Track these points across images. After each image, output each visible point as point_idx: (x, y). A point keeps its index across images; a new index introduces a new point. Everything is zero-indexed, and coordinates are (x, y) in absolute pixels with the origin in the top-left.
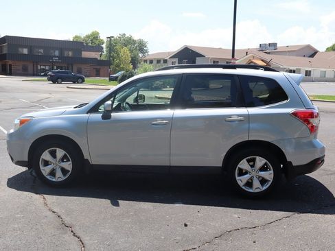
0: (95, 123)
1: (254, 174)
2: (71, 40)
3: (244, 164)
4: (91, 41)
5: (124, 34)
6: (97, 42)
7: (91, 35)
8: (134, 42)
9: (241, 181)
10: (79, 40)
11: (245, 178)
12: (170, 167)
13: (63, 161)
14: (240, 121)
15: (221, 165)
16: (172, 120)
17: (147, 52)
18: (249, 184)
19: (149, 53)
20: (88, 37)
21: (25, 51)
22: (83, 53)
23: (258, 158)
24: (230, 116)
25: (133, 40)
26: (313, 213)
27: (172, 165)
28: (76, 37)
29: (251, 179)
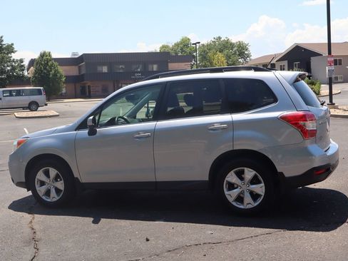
0: (83, 140)
1: (244, 187)
2: (158, 51)
3: (232, 177)
4: (182, 49)
5: (220, 38)
6: (188, 50)
7: (181, 43)
8: (232, 45)
9: (231, 195)
10: (166, 50)
11: (235, 192)
12: (156, 183)
13: (57, 181)
14: (224, 128)
15: (207, 179)
16: (154, 132)
17: (248, 56)
18: (240, 199)
19: (252, 58)
20: (177, 45)
21: (105, 69)
22: (170, 64)
23: (246, 170)
24: (212, 124)
25: (231, 44)
26: (302, 230)
27: (157, 180)
28: (163, 47)
29: (242, 193)
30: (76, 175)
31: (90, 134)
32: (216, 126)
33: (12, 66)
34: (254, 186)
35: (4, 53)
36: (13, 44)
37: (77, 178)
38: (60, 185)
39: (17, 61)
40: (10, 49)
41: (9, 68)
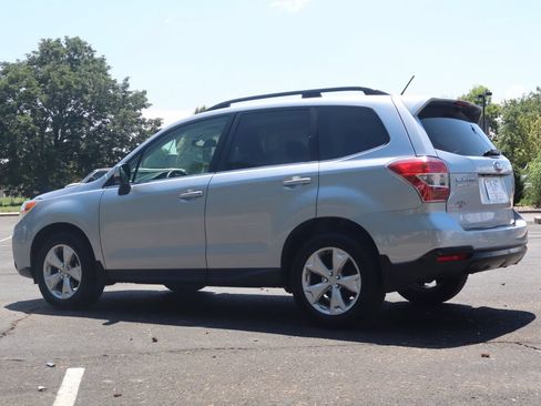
30: (98, 257)
31: (121, 193)
32: (295, 179)
33: (140, 130)
34: (346, 278)
35: (129, 108)
36: (145, 92)
37: (99, 262)
38: (77, 273)
39: (150, 122)
40: (140, 101)
41: (134, 135)
